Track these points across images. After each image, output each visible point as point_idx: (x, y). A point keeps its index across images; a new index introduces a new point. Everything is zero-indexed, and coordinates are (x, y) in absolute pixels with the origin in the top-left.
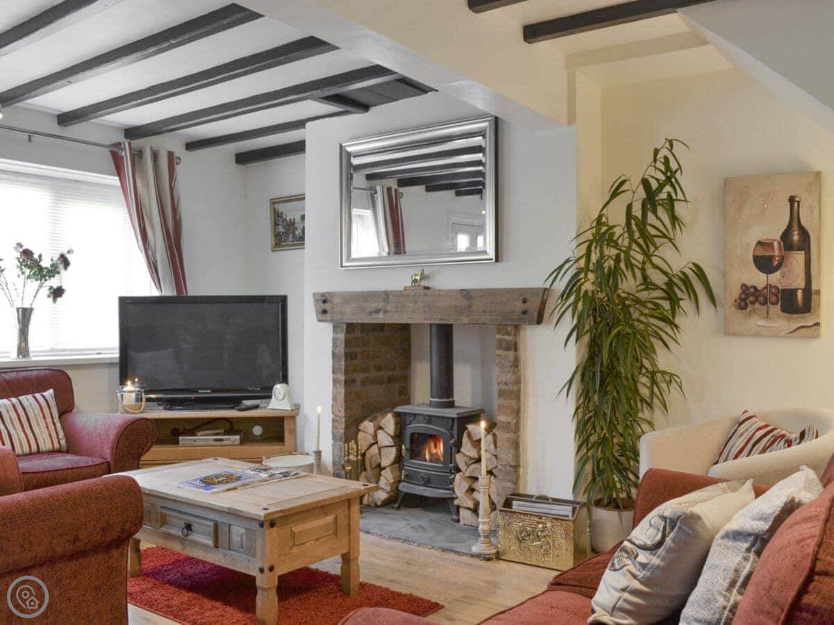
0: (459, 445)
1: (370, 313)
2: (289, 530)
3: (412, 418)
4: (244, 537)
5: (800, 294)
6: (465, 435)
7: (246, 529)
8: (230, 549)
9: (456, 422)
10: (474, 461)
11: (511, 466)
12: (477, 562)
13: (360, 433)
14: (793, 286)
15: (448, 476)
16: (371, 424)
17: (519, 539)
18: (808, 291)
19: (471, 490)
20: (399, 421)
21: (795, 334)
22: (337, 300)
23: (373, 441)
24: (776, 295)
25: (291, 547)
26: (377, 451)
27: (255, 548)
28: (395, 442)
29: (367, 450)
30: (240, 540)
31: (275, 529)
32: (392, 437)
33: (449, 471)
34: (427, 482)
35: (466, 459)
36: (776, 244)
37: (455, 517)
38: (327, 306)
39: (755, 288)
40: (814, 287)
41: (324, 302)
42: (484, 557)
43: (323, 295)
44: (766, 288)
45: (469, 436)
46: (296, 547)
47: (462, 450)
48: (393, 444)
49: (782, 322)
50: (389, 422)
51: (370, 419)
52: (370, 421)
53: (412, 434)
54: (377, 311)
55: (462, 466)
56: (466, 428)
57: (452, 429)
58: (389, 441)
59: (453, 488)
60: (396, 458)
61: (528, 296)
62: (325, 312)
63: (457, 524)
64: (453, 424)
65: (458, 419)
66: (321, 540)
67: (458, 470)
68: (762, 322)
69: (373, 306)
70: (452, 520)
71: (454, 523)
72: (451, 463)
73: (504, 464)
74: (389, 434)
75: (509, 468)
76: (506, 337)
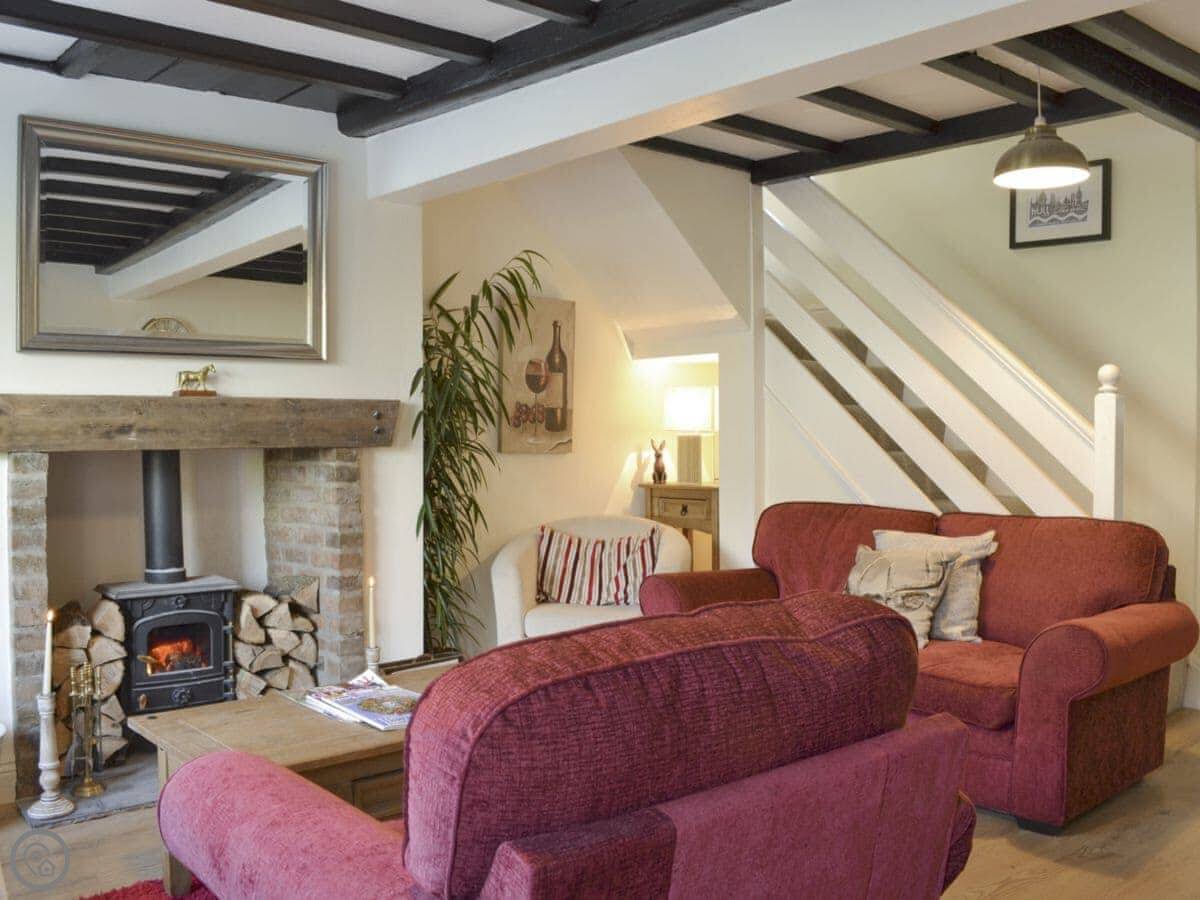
3: (148, 605)
5: (559, 411)
14: (555, 406)
15: (222, 681)
16: (84, 629)
18: (565, 411)
20: (127, 616)
21: (555, 451)
23: (84, 660)
24: (542, 413)
28: (126, 651)
32: (122, 644)
35: (251, 648)
36: (543, 365)
39: (526, 406)
40: (569, 407)
44: (534, 407)
45: (253, 611)
47: (241, 635)
49: (546, 440)
51: (80, 620)
52: (82, 624)
53: (152, 632)
54: (125, 430)
56: (245, 602)
57: (223, 608)
61: (381, 411)
67: (238, 667)
68: (531, 440)
69: (115, 420)
72: (227, 659)
74: (116, 641)
76: (349, 464)
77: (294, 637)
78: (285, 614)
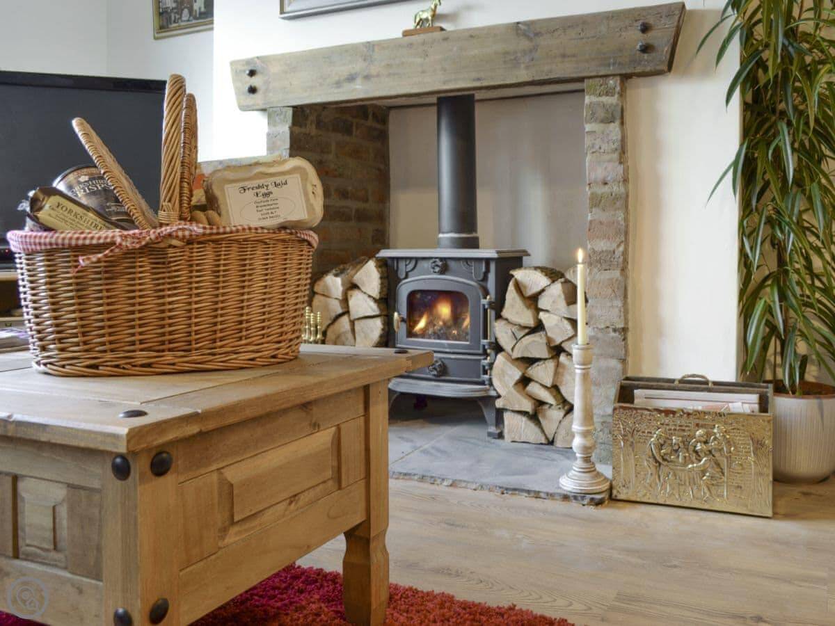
0: (499, 305)
1: (338, 84)
2: (215, 477)
3: (410, 266)
4: (63, 512)
6: (511, 287)
7: (70, 486)
8: (16, 555)
9: (493, 267)
10: (527, 331)
11: (615, 330)
12: (574, 507)
13: (317, 296)
15: (479, 360)
16: (339, 280)
17: (657, 461)
19: (525, 381)
20: (385, 275)
22: (275, 69)
23: (340, 311)
25: (224, 530)
26: (347, 326)
27: (99, 549)
28: (380, 309)
29: (329, 326)
30: (48, 522)
31: (169, 479)
32: (375, 300)
33: (481, 351)
34: (442, 373)
35: (515, 329)
37: (493, 429)
38: (255, 81)
41: (252, 73)
42: (592, 499)
43: (248, 62)
45: (518, 287)
46: (236, 529)
47: (505, 313)
48: (377, 312)
50: (370, 276)
51: (334, 271)
52: (336, 275)
53: (412, 294)
54: (351, 78)
55: (505, 339)
56: (513, 276)
57: (485, 278)
58: (372, 308)
59: (490, 380)
60: (381, 336)
61: (651, 21)
62: (253, 90)
63: (499, 441)
64: (488, 270)
65: (497, 260)
66: (304, 499)
67: (498, 348)
69: (343, 70)
70: (490, 434)
71: (493, 441)
72: (485, 337)
73: (603, 326)
74: (370, 296)
75: (613, 334)
76: (605, 99)
77: (568, 326)
78: (559, 296)
